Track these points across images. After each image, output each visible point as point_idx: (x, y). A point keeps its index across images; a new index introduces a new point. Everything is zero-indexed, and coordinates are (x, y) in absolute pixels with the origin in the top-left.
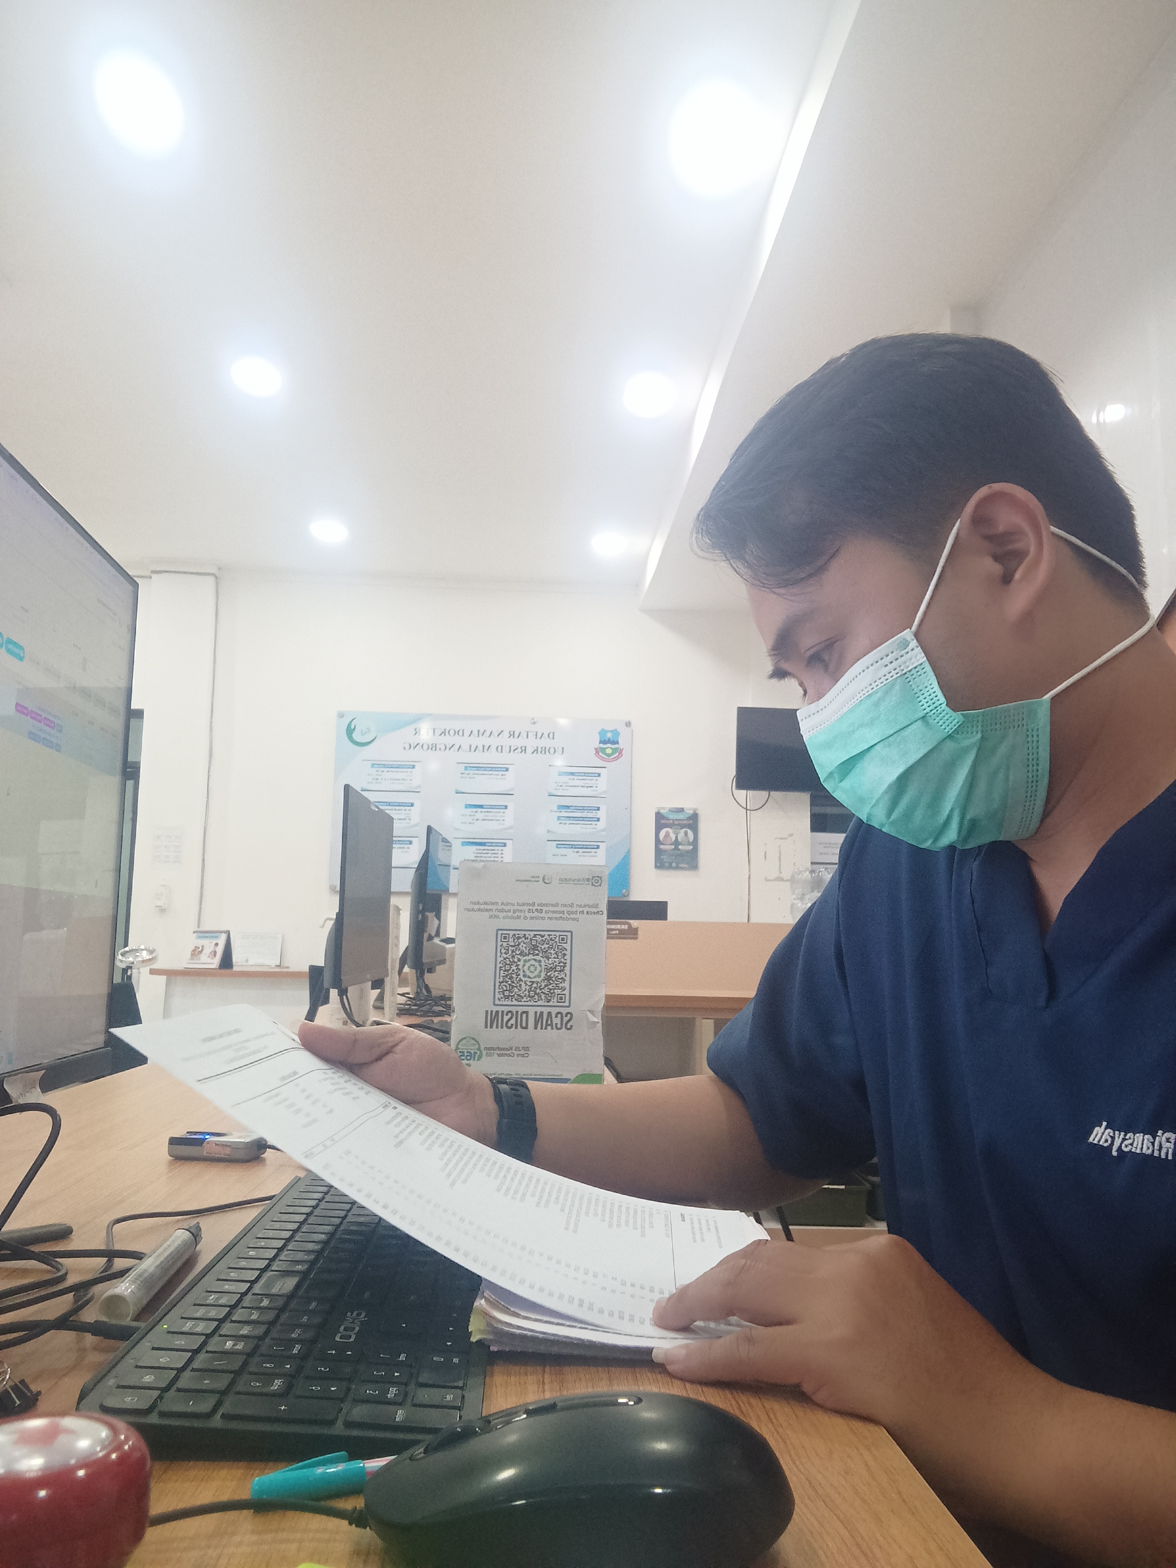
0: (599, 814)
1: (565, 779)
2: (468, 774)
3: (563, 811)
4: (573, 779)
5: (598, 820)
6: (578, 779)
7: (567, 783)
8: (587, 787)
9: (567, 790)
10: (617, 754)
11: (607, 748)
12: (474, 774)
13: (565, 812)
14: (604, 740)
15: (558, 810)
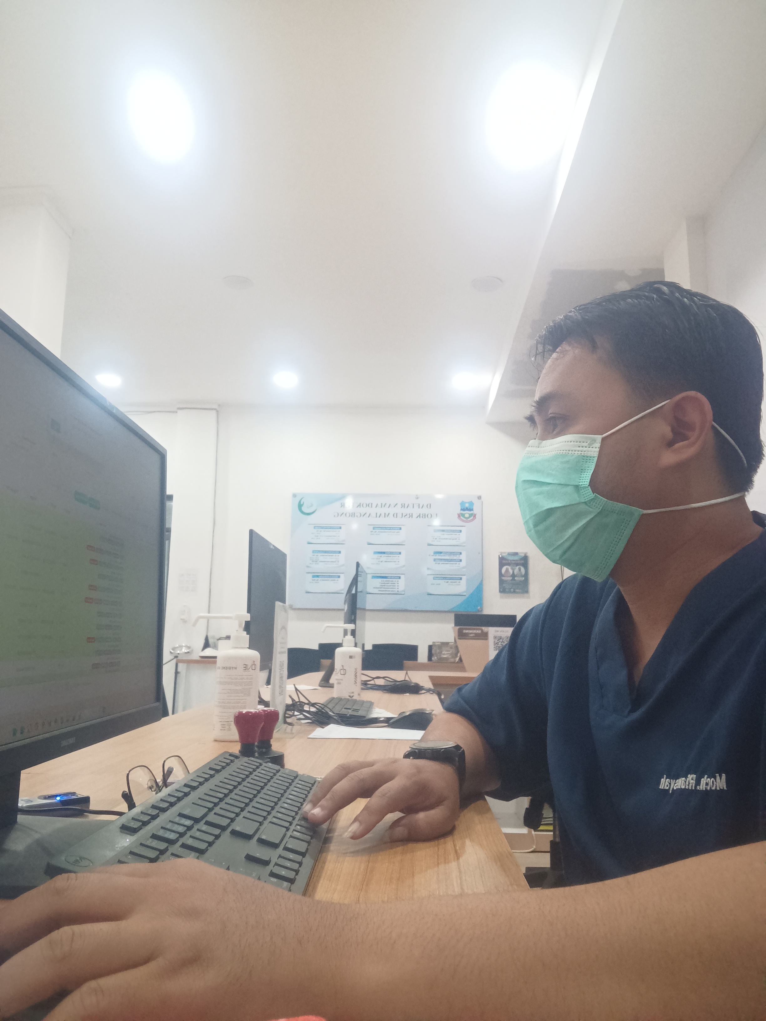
0: (463, 557)
1: (439, 534)
2: (376, 532)
3: (437, 555)
4: (444, 534)
5: (461, 561)
6: (446, 534)
7: (440, 537)
8: (453, 539)
9: (440, 541)
10: (472, 518)
11: (465, 514)
12: (379, 532)
13: (439, 556)
14: (464, 508)
15: (434, 555)
